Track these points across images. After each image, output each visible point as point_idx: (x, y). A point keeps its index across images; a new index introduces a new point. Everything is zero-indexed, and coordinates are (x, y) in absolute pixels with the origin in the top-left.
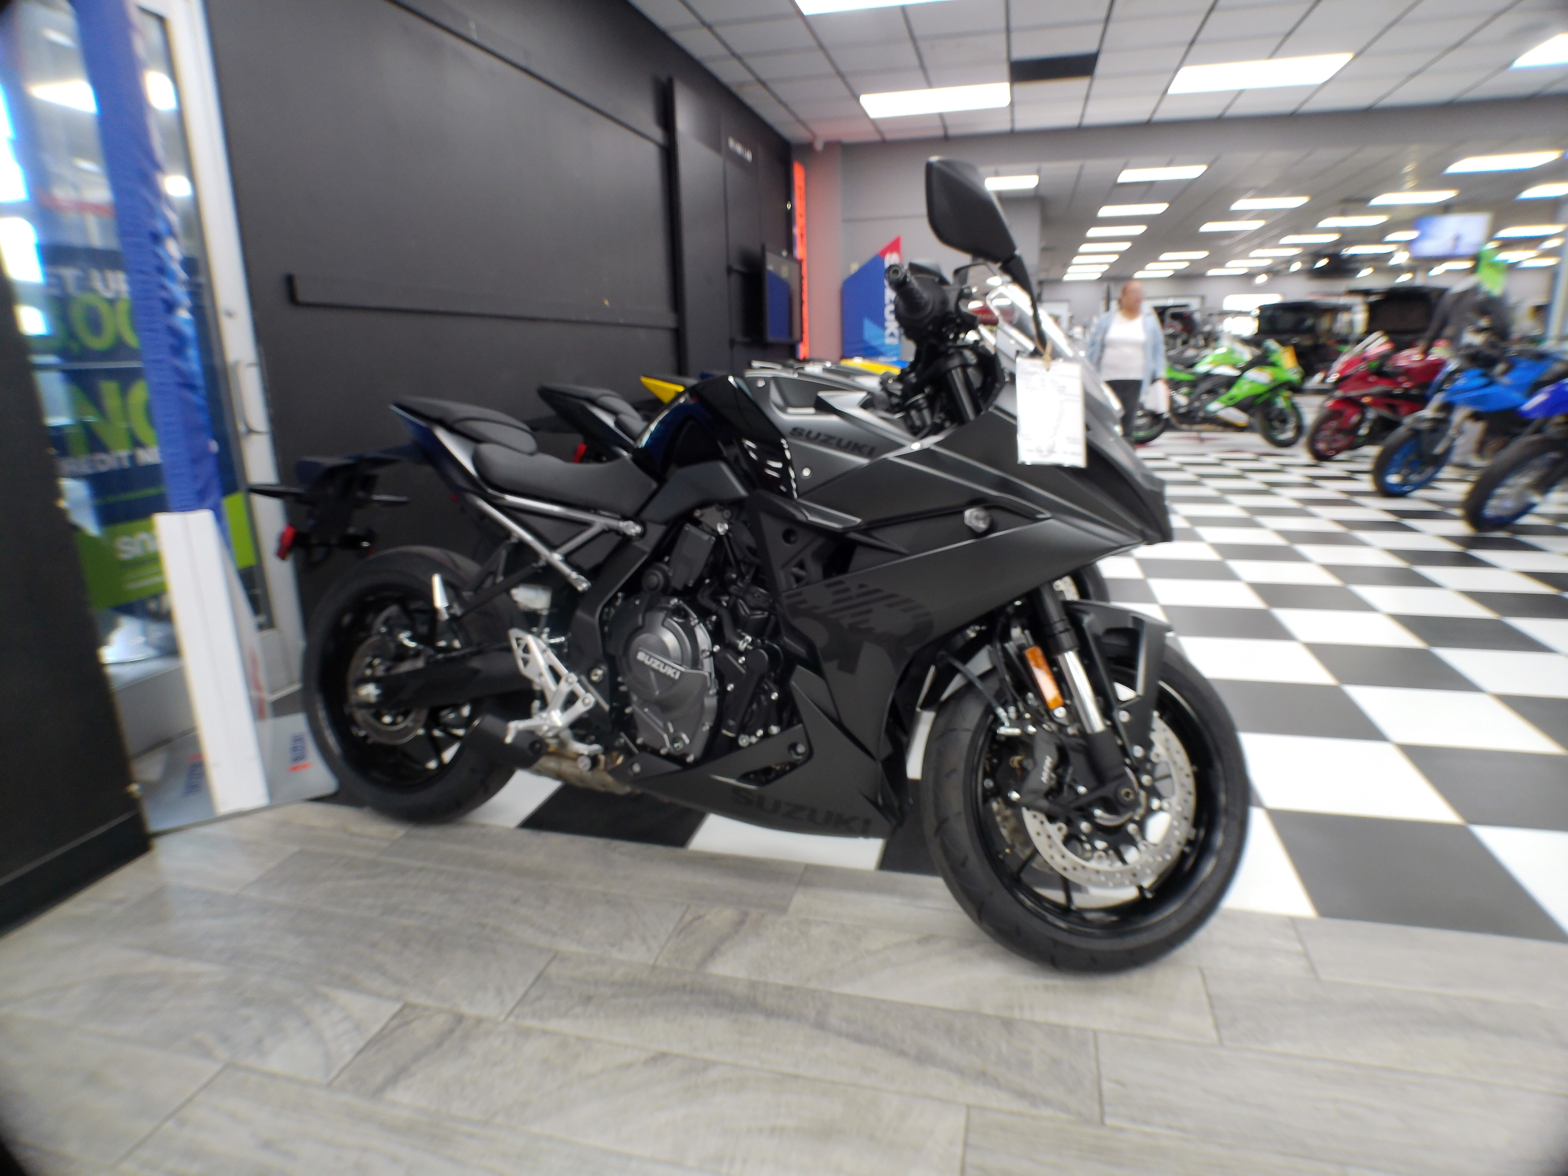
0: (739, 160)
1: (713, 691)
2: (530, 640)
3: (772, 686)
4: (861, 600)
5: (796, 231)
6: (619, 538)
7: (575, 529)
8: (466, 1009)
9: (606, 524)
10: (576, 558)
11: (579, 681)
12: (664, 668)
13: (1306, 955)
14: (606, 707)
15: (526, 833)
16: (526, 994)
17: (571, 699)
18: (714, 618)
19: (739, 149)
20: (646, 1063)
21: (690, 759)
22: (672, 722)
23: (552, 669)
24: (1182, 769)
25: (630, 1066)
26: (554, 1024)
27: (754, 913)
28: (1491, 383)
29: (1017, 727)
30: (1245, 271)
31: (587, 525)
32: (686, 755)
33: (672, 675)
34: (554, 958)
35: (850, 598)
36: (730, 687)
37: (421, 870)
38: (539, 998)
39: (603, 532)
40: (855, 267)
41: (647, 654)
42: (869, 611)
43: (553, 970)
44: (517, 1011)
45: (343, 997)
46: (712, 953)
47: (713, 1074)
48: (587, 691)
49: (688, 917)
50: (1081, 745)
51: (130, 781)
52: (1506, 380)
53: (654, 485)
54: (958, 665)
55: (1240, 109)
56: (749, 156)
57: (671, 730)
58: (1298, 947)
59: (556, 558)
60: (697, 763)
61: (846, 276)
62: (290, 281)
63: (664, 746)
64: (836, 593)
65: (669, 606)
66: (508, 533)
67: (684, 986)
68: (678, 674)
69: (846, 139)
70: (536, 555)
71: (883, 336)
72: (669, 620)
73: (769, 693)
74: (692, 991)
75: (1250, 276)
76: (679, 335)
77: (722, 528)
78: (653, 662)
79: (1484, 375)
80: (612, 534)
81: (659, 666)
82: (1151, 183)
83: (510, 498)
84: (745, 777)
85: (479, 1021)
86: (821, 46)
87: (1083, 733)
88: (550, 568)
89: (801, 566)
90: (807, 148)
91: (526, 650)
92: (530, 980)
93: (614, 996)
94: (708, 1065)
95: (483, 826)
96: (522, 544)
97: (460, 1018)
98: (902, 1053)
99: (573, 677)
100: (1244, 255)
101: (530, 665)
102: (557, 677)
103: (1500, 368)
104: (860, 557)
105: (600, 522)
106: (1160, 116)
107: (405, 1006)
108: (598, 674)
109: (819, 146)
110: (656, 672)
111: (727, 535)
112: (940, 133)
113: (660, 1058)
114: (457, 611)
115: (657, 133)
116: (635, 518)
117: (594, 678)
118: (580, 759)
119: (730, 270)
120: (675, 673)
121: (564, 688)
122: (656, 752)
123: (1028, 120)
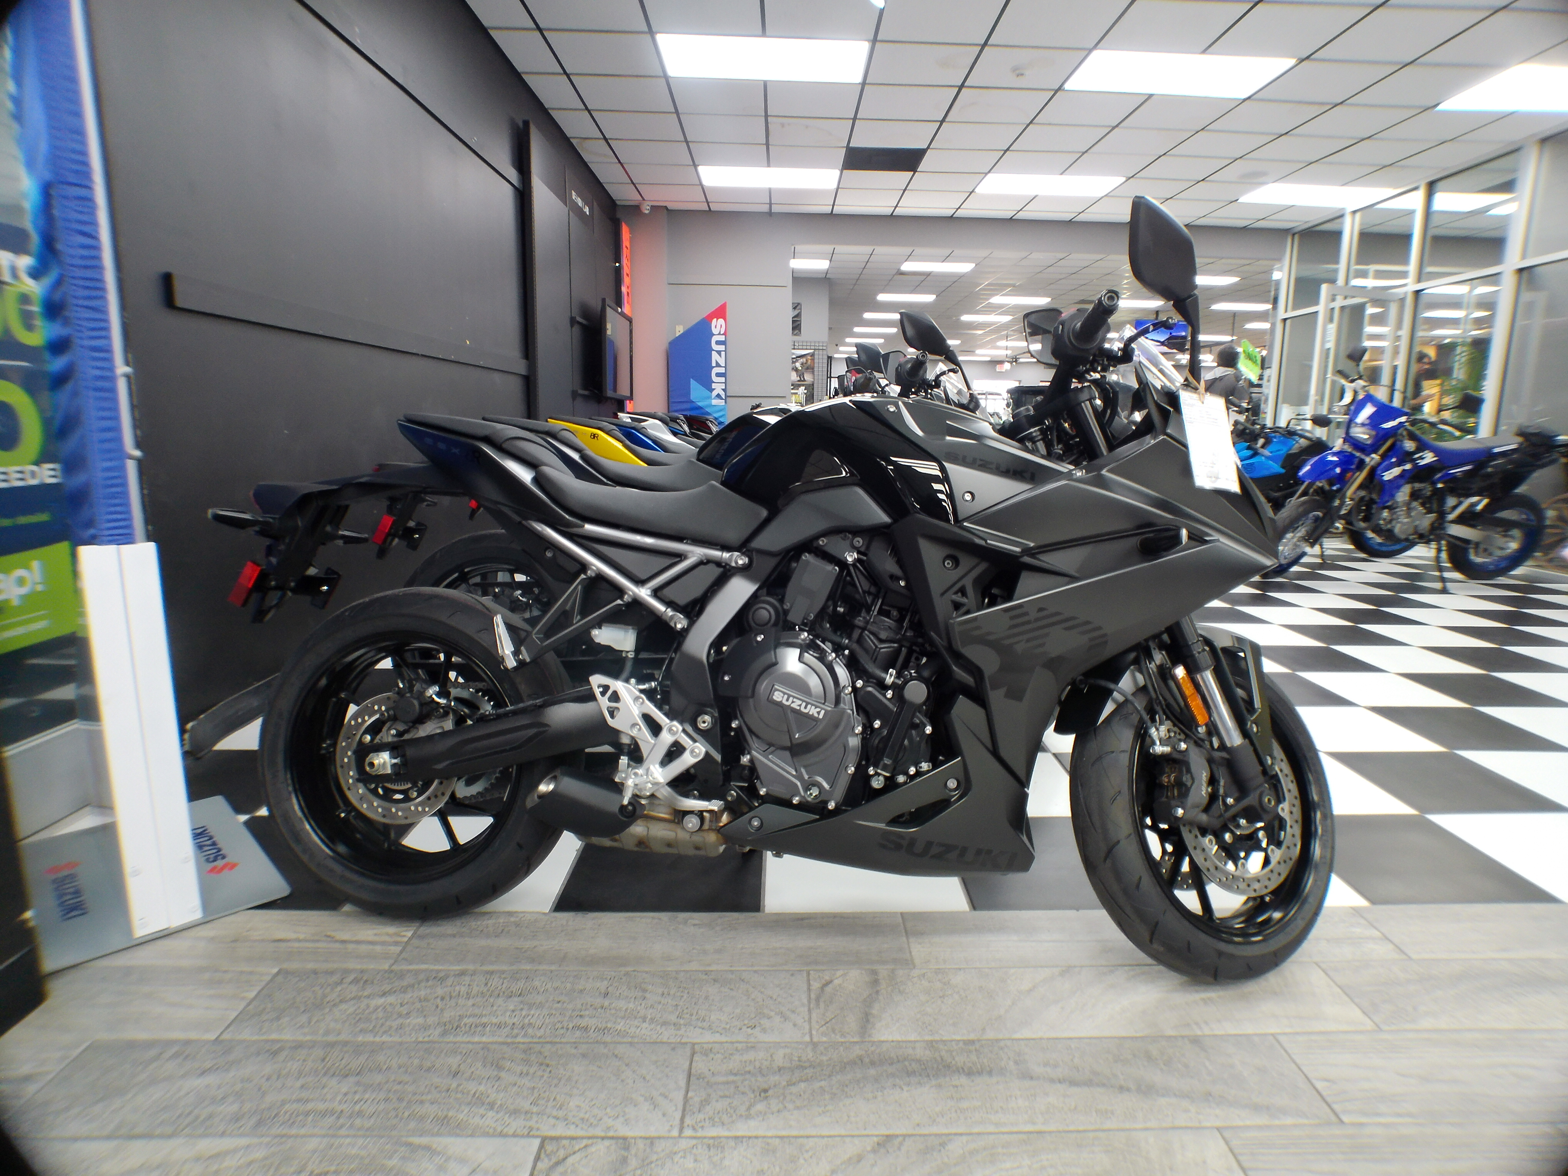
0: (579, 212)
1: (859, 729)
2: (618, 685)
3: (924, 720)
4: (1040, 624)
5: (624, 289)
6: (721, 570)
7: (666, 561)
8: (624, 1131)
9: (705, 555)
10: (667, 592)
11: (684, 731)
12: (806, 708)
13: (1386, 938)
14: (718, 757)
15: (567, 918)
16: (686, 1100)
17: (675, 752)
18: (847, 652)
19: (580, 202)
20: (874, 1151)
21: (831, 805)
22: (805, 767)
23: (648, 719)
24: (1287, 775)
25: (860, 1158)
26: (742, 1129)
27: (883, 971)
28: (1256, 454)
29: (1167, 745)
30: (988, 359)
31: (680, 557)
32: (826, 803)
33: (816, 715)
34: (693, 1054)
35: (1029, 622)
36: (877, 724)
37: (463, 973)
38: (705, 1102)
39: (701, 563)
40: (680, 330)
41: (784, 693)
42: (1047, 635)
43: (700, 1065)
44: (688, 1121)
45: (454, 1145)
46: (866, 1021)
47: (956, 1148)
48: (695, 741)
49: (816, 985)
50: (1223, 758)
51: (24, 908)
52: (1266, 452)
53: (764, 513)
54: (1112, 686)
55: (1031, 213)
56: (587, 210)
57: (806, 777)
58: (1376, 933)
59: (644, 593)
60: (837, 811)
61: (671, 338)
62: (167, 280)
63: (797, 793)
64: (1012, 618)
65: (800, 641)
66: (584, 566)
67: (861, 1058)
68: (823, 712)
69: (671, 206)
70: (620, 591)
71: (710, 398)
72: (806, 654)
73: (920, 727)
74: (873, 1063)
75: (995, 363)
76: (529, 383)
77: (851, 557)
78: (793, 702)
79: (1249, 448)
80: (711, 566)
81: (800, 705)
82: (928, 274)
83: (589, 527)
84: (895, 821)
85: (651, 1141)
86: (677, 112)
87: (1223, 747)
88: (637, 603)
89: (963, 591)
90: (635, 209)
91: (615, 697)
92: (682, 1083)
93: (790, 1084)
94: (943, 1140)
95: (510, 914)
96: (600, 577)
97: (625, 1143)
98: (1121, 1089)
99: (677, 726)
100: (992, 344)
101: (619, 716)
102: (655, 728)
103: (1261, 441)
104: (1026, 581)
105: (696, 553)
106: (960, 213)
107: (544, 1140)
108: (705, 721)
109: (646, 209)
110: (794, 711)
111: (854, 565)
112: (765, 208)
113: (885, 1142)
114: (525, 656)
115: (513, 174)
116: (742, 547)
117: (702, 726)
118: (687, 818)
119: (573, 321)
120: (819, 713)
121: (667, 738)
122: (787, 804)
123: (848, 205)
